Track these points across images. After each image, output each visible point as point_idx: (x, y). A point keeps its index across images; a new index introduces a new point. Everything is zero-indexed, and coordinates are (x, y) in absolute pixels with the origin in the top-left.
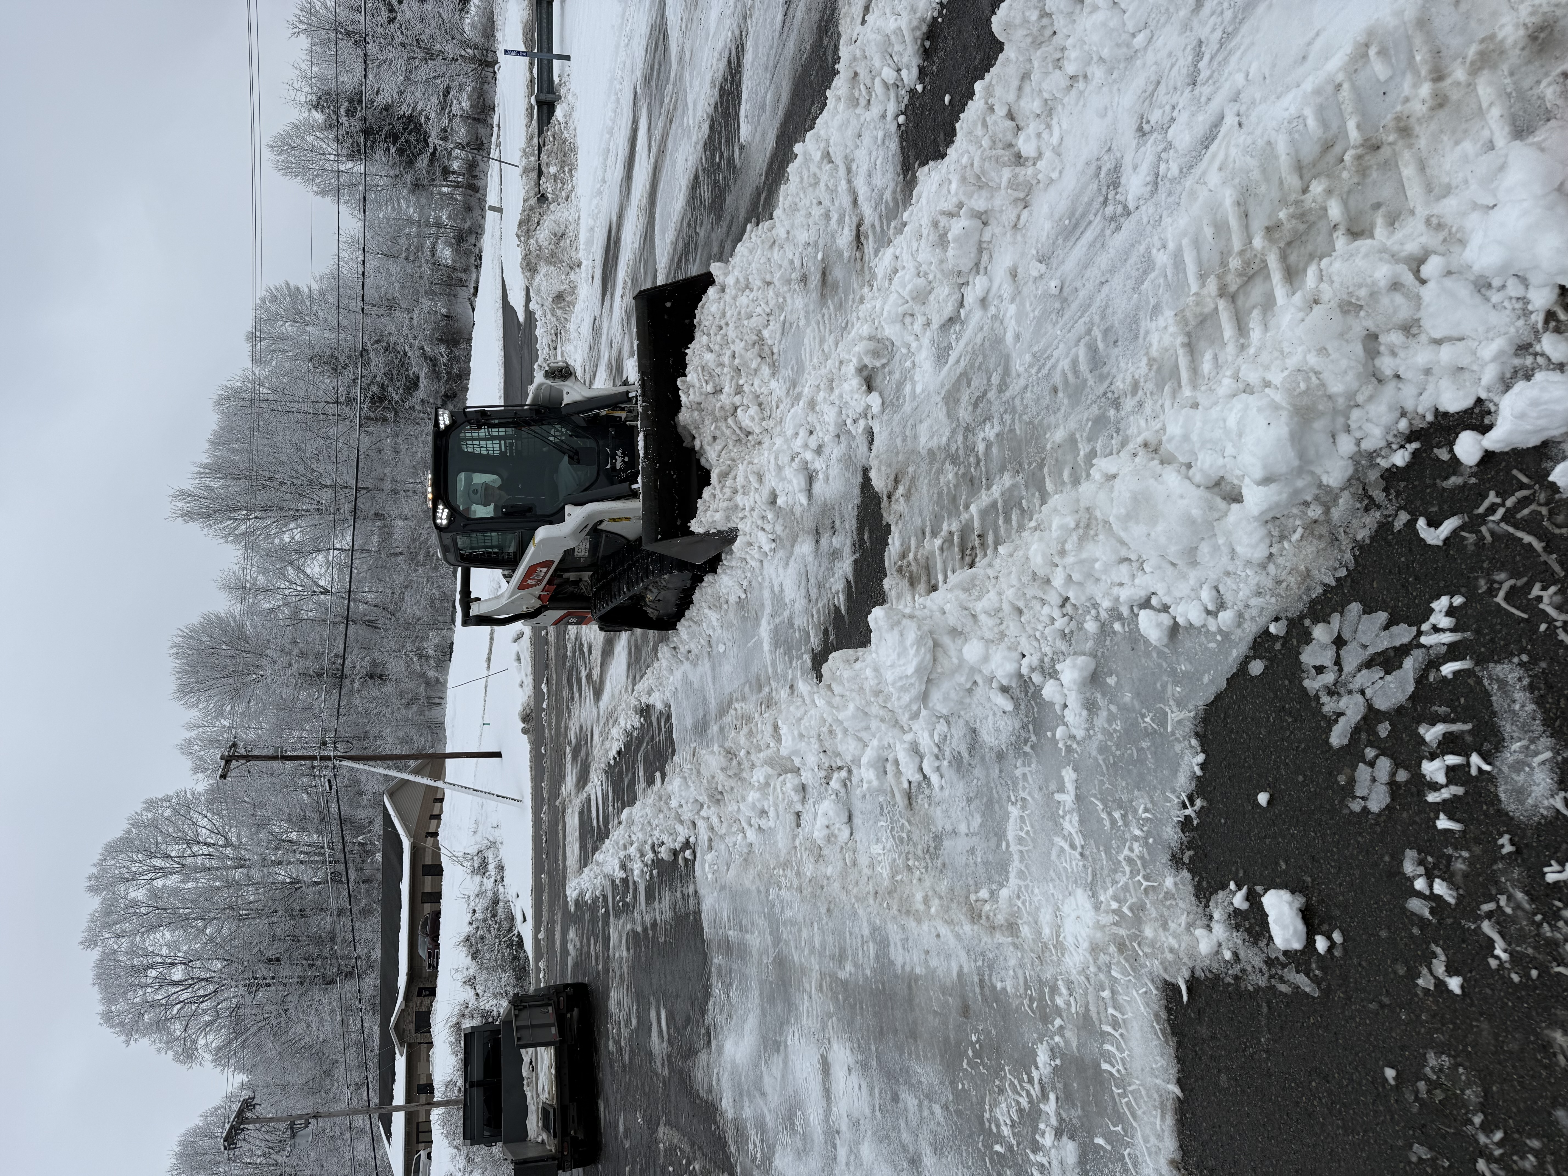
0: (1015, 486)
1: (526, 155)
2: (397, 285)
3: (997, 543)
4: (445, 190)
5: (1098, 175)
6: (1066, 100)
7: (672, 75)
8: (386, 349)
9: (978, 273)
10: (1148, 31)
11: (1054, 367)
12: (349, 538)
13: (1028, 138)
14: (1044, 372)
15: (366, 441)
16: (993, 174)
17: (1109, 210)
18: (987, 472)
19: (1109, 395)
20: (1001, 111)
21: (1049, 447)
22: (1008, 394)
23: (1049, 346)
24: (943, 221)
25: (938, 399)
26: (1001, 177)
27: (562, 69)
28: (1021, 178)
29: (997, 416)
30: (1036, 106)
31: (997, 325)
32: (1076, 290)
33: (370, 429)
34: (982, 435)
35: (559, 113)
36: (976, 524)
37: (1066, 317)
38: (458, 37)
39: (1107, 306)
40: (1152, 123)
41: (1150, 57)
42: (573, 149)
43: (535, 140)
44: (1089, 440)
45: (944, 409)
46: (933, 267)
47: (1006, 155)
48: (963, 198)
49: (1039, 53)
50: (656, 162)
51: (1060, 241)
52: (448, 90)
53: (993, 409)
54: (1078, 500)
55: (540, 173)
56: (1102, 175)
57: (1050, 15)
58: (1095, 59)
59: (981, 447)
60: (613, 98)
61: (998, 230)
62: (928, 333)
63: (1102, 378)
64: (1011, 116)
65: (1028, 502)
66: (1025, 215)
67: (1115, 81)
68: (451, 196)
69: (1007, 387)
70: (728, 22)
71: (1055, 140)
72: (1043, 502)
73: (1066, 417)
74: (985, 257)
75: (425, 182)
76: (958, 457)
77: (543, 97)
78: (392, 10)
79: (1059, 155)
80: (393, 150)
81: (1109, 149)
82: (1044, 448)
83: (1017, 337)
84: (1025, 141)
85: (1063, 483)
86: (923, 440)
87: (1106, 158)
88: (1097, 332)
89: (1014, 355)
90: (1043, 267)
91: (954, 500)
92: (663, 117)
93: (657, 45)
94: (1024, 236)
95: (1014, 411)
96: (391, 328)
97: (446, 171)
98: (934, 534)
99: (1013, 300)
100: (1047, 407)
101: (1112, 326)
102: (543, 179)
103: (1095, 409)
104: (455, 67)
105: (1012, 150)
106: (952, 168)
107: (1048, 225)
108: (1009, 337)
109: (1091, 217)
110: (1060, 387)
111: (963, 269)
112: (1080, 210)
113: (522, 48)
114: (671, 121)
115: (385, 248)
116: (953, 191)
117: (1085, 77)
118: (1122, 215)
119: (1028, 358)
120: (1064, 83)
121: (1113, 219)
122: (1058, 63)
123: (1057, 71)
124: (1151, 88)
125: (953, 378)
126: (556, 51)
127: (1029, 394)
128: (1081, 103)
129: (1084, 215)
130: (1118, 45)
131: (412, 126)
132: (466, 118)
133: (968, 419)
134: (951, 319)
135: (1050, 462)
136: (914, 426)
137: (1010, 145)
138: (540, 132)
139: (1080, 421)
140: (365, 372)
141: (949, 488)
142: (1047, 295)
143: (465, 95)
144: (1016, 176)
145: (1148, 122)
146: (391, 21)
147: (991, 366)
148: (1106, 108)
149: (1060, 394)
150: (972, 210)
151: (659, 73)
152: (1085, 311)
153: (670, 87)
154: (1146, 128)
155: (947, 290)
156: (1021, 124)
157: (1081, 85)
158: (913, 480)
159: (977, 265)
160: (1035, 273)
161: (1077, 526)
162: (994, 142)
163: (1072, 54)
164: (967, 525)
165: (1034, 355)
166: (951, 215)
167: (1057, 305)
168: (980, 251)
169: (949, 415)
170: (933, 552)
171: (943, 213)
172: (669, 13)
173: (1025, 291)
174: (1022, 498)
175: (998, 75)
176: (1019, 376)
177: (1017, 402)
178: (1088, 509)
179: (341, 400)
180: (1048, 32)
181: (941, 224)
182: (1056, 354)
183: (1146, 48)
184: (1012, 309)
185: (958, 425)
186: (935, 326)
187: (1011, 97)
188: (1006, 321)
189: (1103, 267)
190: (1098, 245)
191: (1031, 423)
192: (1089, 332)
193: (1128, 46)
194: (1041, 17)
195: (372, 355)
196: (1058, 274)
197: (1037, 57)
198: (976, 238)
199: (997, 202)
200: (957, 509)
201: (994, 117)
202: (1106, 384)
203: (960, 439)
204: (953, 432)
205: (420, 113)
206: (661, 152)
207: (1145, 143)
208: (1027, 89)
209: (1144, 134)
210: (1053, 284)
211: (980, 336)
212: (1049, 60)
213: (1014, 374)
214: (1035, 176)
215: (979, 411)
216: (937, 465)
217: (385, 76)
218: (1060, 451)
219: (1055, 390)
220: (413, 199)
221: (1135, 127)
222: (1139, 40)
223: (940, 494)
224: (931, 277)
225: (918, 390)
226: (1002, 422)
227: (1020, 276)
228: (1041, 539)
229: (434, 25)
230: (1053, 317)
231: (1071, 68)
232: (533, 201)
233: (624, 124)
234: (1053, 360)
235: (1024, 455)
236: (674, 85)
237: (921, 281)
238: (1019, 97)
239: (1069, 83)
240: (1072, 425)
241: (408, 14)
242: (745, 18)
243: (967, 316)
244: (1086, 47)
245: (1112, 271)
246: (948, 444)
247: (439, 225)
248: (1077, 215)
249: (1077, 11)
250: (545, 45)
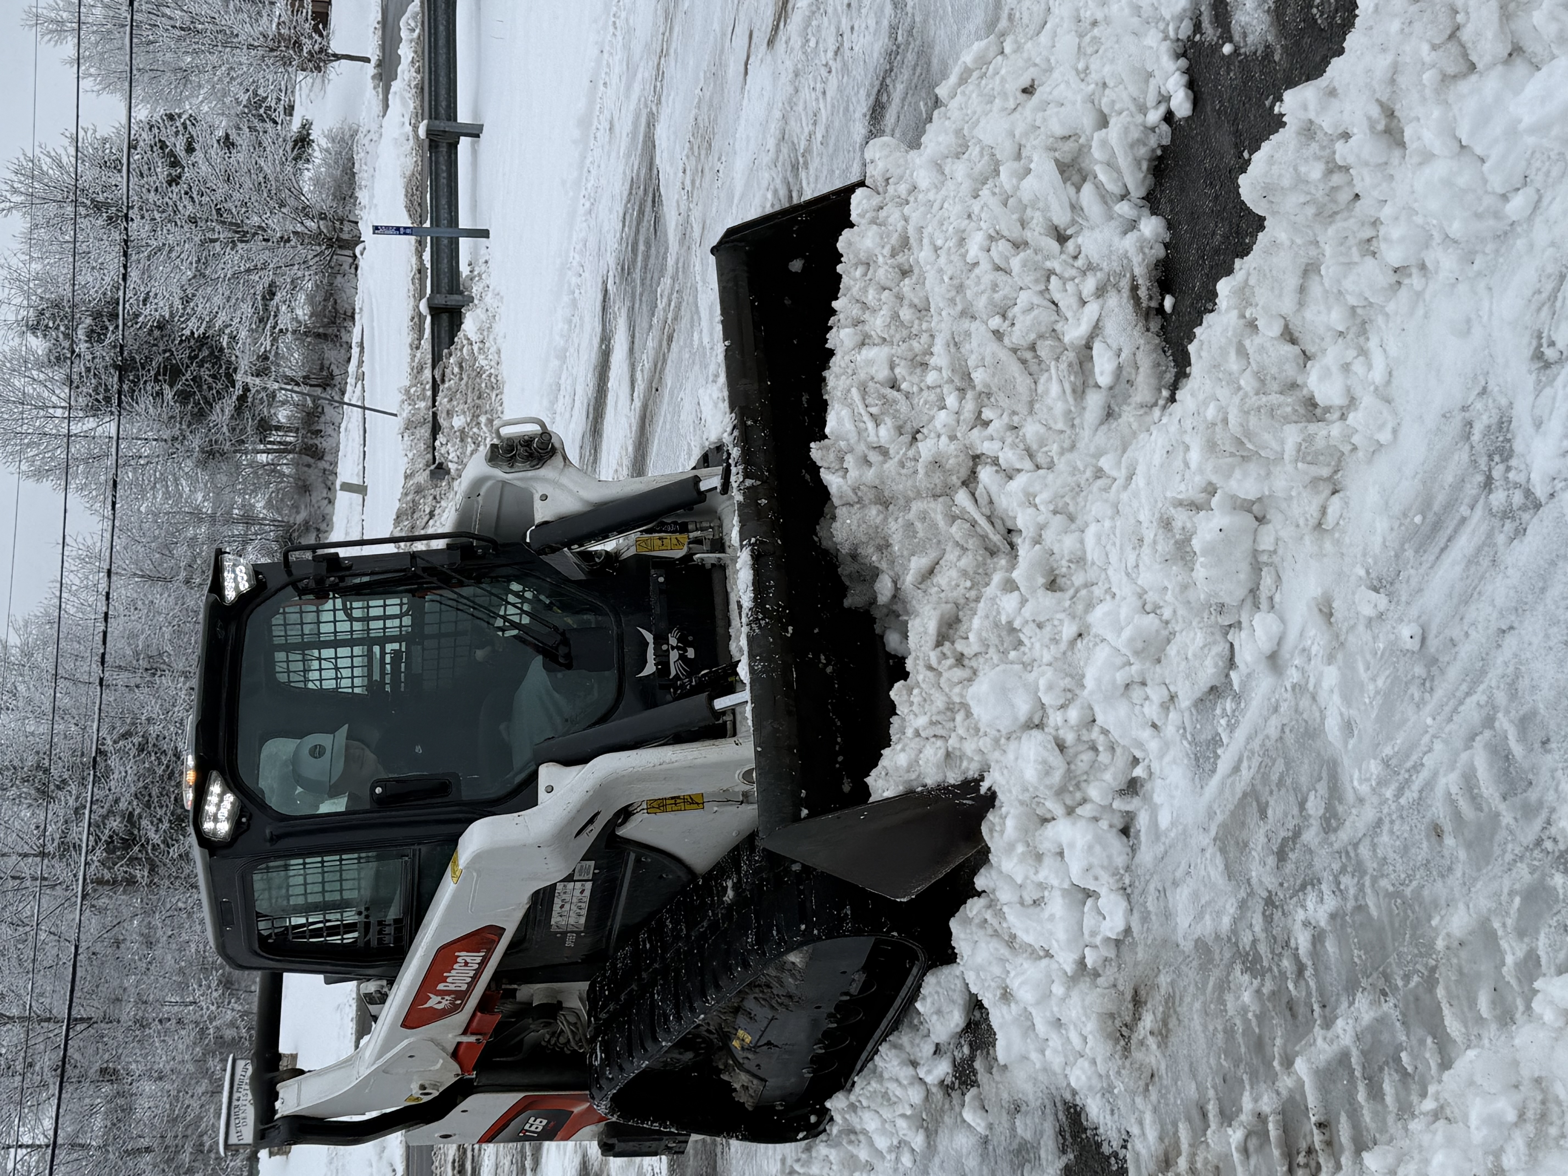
0: (1382, 1021)
1: (410, 399)
2: (167, 631)
3: (1360, 1146)
4: (263, 458)
5: (1467, 436)
6: (1391, 307)
7: (671, 261)
8: (141, 749)
9: (1257, 607)
10: (1530, 191)
11: (1429, 785)
12: (48, 1124)
13: (1326, 374)
14: (1411, 794)
15: (93, 924)
16: (1266, 436)
17: (1498, 498)
18: (1321, 992)
19: (1548, 845)
20: (1270, 329)
21: (1440, 944)
22: (1343, 836)
23: (1413, 746)
24: (1181, 518)
25: (1206, 840)
26: (1282, 443)
27: (475, 252)
28: (1320, 443)
29: (1327, 877)
30: (1336, 318)
31: (1305, 703)
32: (1453, 643)
33: (103, 901)
34: (1300, 915)
35: (470, 325)
36: (1312, 1100)
37: (1439, 693)
38: (292, 202)
39: (1517, 675)
40: (1560, 345)
41: (1541, 234)
42: (496, 386)
43: (427, 374)
44: (1521, 933)
45: (1219, 861)
46: (1169, 597)
47: (1288, 403)
48: (1214, 479)
49: (1331, 231)
50: (645, 407)
51: (1409, 553)
52: (270, 293)
53: (1318, 864)
54: (1516, 1064)
55: (436, 429)
56: (1476, 437)
57: (1346, 169)
58: (1437, 237)
59: (1302, 940)
60: (566, 299)
61: (1287, 533)
62: (1172, 715)
63: (1528, 811)
64: (1290, 336)
65: (1414, 1057)
66: (1335, 505)
67: (1479, 274)
68: (272, 469)
69: (1341, 823)
70: (765, 176)
71: (1378, 375)
72: (1446, 1064)
73: (1468, 885)
74: (1267, 580)
75: (227, 446)
76: (1258, 958)
77: (440, 300)
78: (175, 163)
79: (1388, 401)
80: (169, 394)
81: (1484, 391)
82: (1431, 946)
83: (1348, 727)
84: (1321, 379)
85: (1480, 1020)
86: (1183, 920)
87: (1479, 405)
88: (1503, 723)
89: (1346, 761)
90: (1382, 600)
91: (1259, 1046)
92: (655, 333)
93: (641, 212)
94: (1338, 543)
95: (1360, 870)
96: (153, 708)
97: (265, 427)
98: (1227, 1117)
99: (1330, 659)
100: (1427, 864)
101: (1534, 713)
102: (441, 439)
103: (1523, 874)
104: (285, 252)
105: (1298, 393)
106: (1188, 424)
107: (1382, 525)
108: (1332, 726)
109: (1464, 510)
110: (1448, 827)
111: (1227, 600)
112: (1440, 499)
113: (405, 221)
114: (670, 339)
115: (147, 566)
116: (1193, 465)
117: (1423, 267)
118: (1524, 508)
119: (1374, 768)
120: (1384, 279)
121: (1507, 514)
122: (1369, 248)
123: (1369, 260)
124: (1549, 287)
125: (1232, 799)
126: (464, 223)
127: (1385, 838)
128: (1420, 312)
129: (1450, 506)
130: (1478, 216)
131: (205, 352)
132: (303, 334)
133: (1270, 882)
134: (1213, 689)
135: (1446, 976)
136: (1162, 892)
137: (1294, 386)
138: (436, 359)
139: (1497, 895)
140: (99, 794)
141: (1246, 1021)
142: (1394, 650)
143: (302, 297)
144: (1310, 439)
145: (1552, 344)
146: (173, 181)
147: (1304, 780)
148: (1468, 321)
149: (1449, 841)
150: (1234, 498)
151: (647, 258)
152: (1475, 683)
153: (667, 281)
154: (1550, 354)
155: (1200, 638)
156: (1311, 349)
157: (1416, 281)
158: (1170, 1000)
159: (1254, 592)
160: (1368, 611)
161: (1521, 1116)
162: (1263, 382)
163: (1395, 231)
164: (1291, 1100)
165: (1386, 763)
166: (1195, 507)
167: (1419, 670)
168: (1257, 568)
169: (1230, 873)
170: (1228, 1156)
171: (1180, 504)
172: (661, 161)
173: (1352, 640)
174: (1399, 1048)
175: (1259, 270)
176: (1361, 801)
177: (1364, 851)
178: (1538, 1081)
179: (50, 848)
180: (1344, 196)
181: (1177, 524)
182: (1428, 761)
183: (1530, 218)
184: (1331, 676)
185: (1251, 894)
186: (1185, 701)
187: (1287, 305)
188: (1322, 696)
189: (1500, 601)
190: (1485, 563)
191: (1397, 894)
192: (1489, 722)
193: (1497, 215)
194: (1329, 172)
195: (113, 761)
196: (1414, 612)
197: (1329, 236)
198: (1247, 544)
199: (1280, 484)
200: (1269, 1065)
201: (1258, 340)
202: (1538, 824)
203: (1258, 922)
204: (1243, 905)
205: (221, 331)
206: (654, 389)
207: (1551, 381)
208: (1315, 289)
209: (1547, 365)
210: (1405, 631)
211: (1274, 723)
212: (1351, 241)
213: (1350, 797)
214: (1347, 437)
215: (1289, 867)
216: (1216, 974)
217: (161, 270)
218: (1464, 954)
219: (1437, 832)
220: (203, 476)
221: (1528, 352)
222: (1517, 205)
223: (1229, 1032)
224: (1167, 614)
225: (1164, 820)
226: (1338, 890)
227: (1338, 615)
228: (1450, 1141)
229: (248, 184)
230: (1415, 691)
231: (1394, 256)
232: (422, 477)
233: (585, 344)
234: (1425, 774)
235: (1393, 959)
236: (675, 278)
237: (1150, 622)
238: (1301, 304)
239: (1394, 278)
240: (1483, 903)
241: (204, 168)
242: (795, 168)
243: (1243, 684)
244: (1419, 220)
245: (1519, 608)
246: (1234, 931)
247: (248, 519)
248: (1436, 507)
249: (1396, 161)
250: (444, 214)
